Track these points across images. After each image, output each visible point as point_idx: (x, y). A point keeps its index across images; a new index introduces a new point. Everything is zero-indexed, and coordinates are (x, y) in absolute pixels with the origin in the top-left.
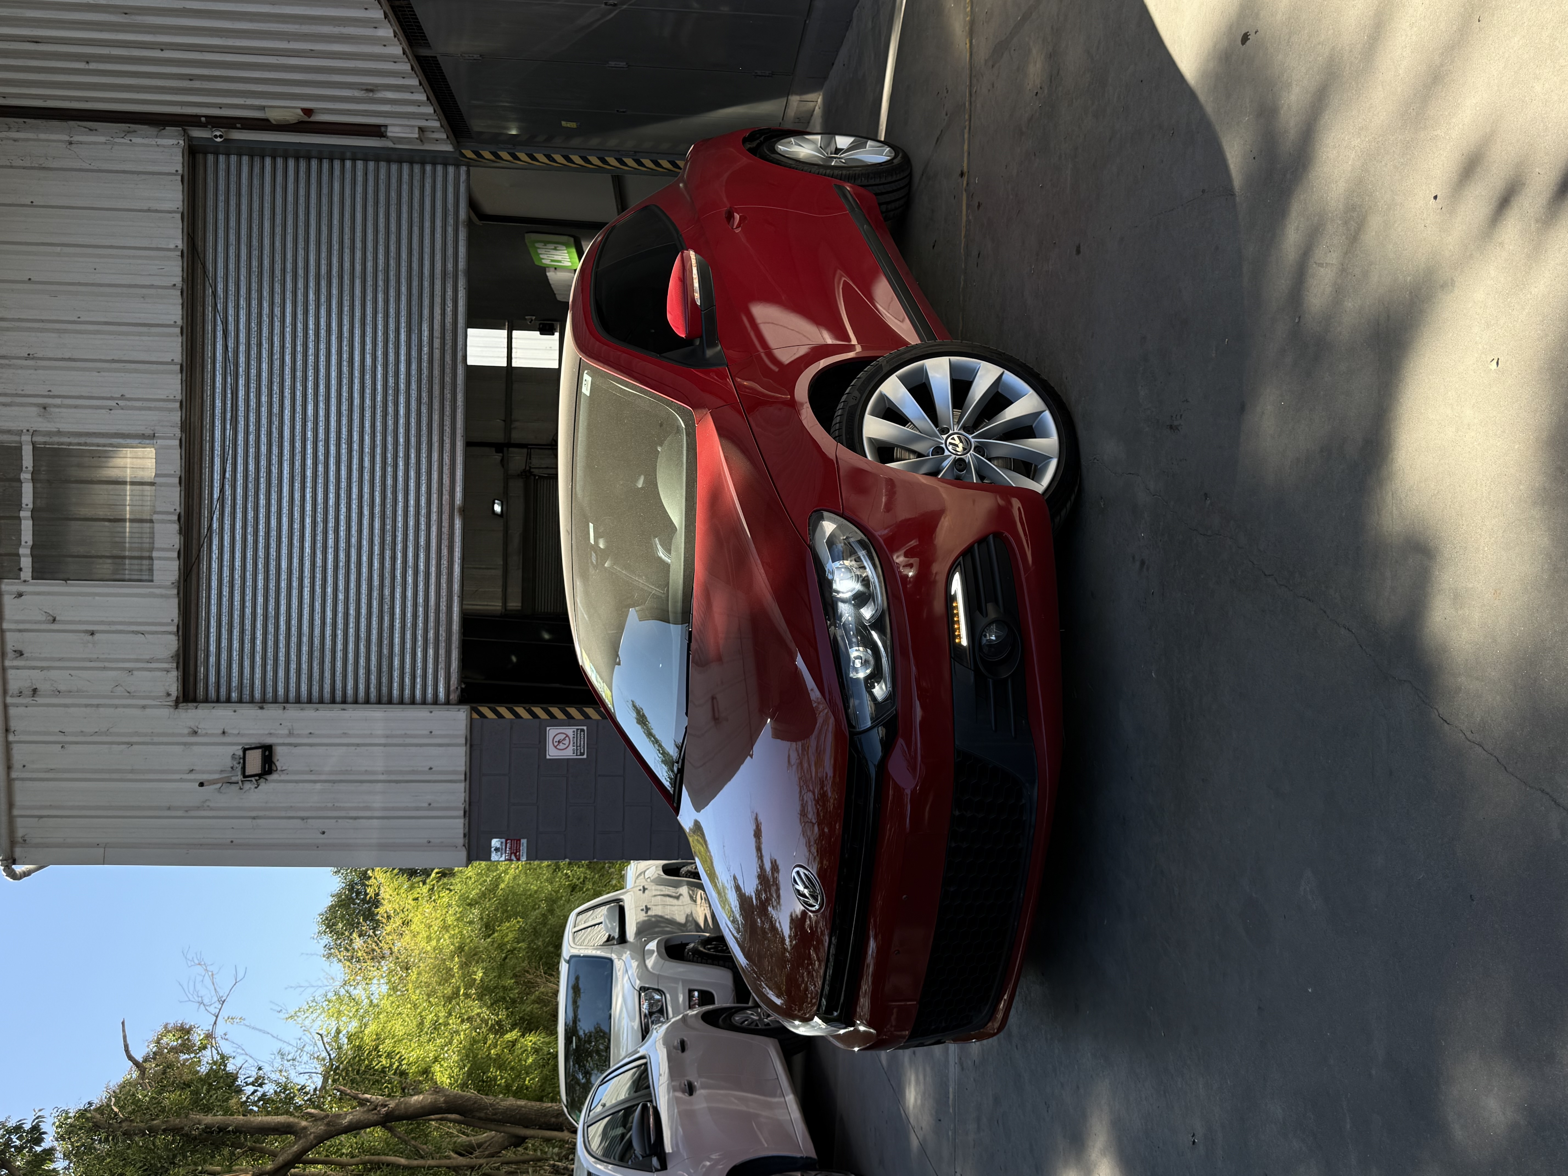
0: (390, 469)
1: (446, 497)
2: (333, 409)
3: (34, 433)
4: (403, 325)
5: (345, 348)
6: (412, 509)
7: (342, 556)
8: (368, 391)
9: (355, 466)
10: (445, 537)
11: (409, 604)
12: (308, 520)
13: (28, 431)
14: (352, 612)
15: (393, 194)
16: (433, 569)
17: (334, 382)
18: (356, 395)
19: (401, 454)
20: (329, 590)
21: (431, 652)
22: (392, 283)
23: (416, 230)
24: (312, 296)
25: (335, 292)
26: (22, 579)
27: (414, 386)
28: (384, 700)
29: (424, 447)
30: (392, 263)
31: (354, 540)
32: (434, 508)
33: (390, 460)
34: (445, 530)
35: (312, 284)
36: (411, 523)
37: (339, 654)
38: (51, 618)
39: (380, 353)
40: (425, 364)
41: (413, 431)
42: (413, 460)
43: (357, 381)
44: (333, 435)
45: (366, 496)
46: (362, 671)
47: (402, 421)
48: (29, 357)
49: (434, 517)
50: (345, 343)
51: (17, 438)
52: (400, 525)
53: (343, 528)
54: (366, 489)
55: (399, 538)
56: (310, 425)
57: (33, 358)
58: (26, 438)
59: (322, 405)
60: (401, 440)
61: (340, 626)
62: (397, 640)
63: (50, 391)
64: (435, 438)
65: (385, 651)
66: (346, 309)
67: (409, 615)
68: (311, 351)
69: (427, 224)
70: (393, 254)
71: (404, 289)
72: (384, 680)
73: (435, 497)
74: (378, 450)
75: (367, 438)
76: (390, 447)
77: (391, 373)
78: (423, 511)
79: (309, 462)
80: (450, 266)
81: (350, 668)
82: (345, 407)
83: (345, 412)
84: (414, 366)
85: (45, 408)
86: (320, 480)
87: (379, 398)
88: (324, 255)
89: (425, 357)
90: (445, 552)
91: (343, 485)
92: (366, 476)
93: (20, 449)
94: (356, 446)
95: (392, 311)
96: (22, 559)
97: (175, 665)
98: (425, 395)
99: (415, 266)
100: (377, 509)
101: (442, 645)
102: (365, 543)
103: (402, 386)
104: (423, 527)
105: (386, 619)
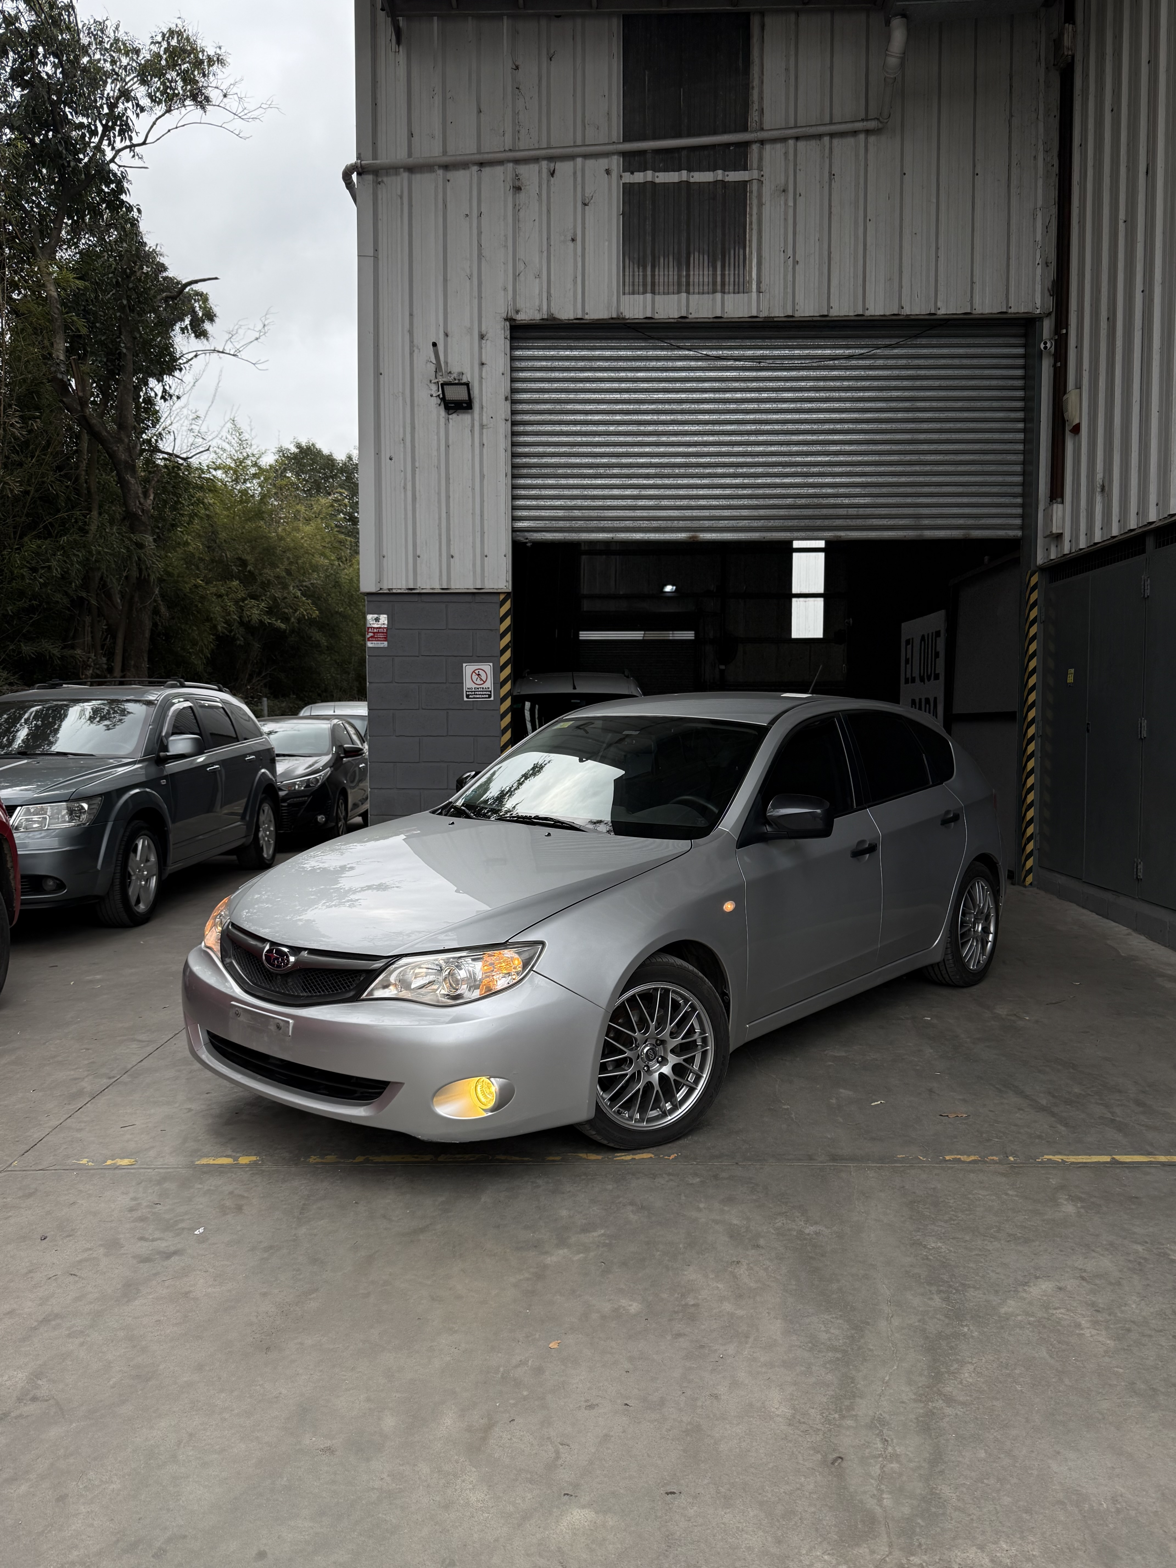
0: (732, 470)
1: (707, 524)
2: (789, 416)
3: (760, 182)
4: (870, 479)
5: (846, 426)
6: (695, 492)
7: (651, 428)
8: (805, 448)
9: (734, 438)
10: (669, 524)
11: (606, 492)
12: (683, 396)
13: (762, 176)
14: (597, 439)
16: (638, 513)
17: (814, 416)
18: (801, 438)
19: (746, 481)
20: (618, 417)
21: (560, 513)
23: (960, 489)
24: (895, 394)
25: (900, 415)
26: (623, 174)
27: (811, 491)
28: (515, 472)
29: (754, 502)
31: (664, 439)
32: (695, 513)
33: (740, 470)
34: (675, 524)
35: (907, 394)
36: (682, 492)
37: (557, 428)
38: (587, 201)
39: (842, 458)
40: (832, 501)
41: (768, 491)
42: (741, 492)
43: (814, 438)
44: (764, 417)
45: (706, 449)
46: (541, 449)
47: (778, 480)
48: (832, 175)
49: (688, 513)
50: (851, 426)
51: (755, 165)
52: (680, 481)
53: (676, 428)
54: (712, 449)
55: (667, 481)
56: (773, 395)
57: (830, 180)
58: (755, 174)
59: (792, 406)
60: (759, 481)
61: (584, 428)
62: (571, 481)
63: (800, 195)
64: (762, 512)
65: (560, 471)
66: (884, 426)
67: (595, 492)
68: (843, 394)
71: (903, 479)
72: (534, 471)
73: (706, 513)
74: (749, 460)
75: (760, 449)
76: (752, 470)
77: (822, 469)
78: (693, 503)
79: (739, 395)
80: (926, 522)
81: (543, 439)
82: (790, 427)
83: (785, 427)
84: (830, 491)
85: (784, 191)
86: (721, 406)
87: (799, 459)
88: (934, 404)
89: (839, 501)
90: (655, 524)
91: (717, 428)
92: (724, 449)
93: (745, 169)
94: (753, 438)
95: (882, 469)
96: (642, 174)
97: (545, 317)
98: (803, 501)
99: (926, 490)
100: (693, 460)
102: (662, 449)
103: (811, 480)
104: (679, 503)
105: (591, 471)
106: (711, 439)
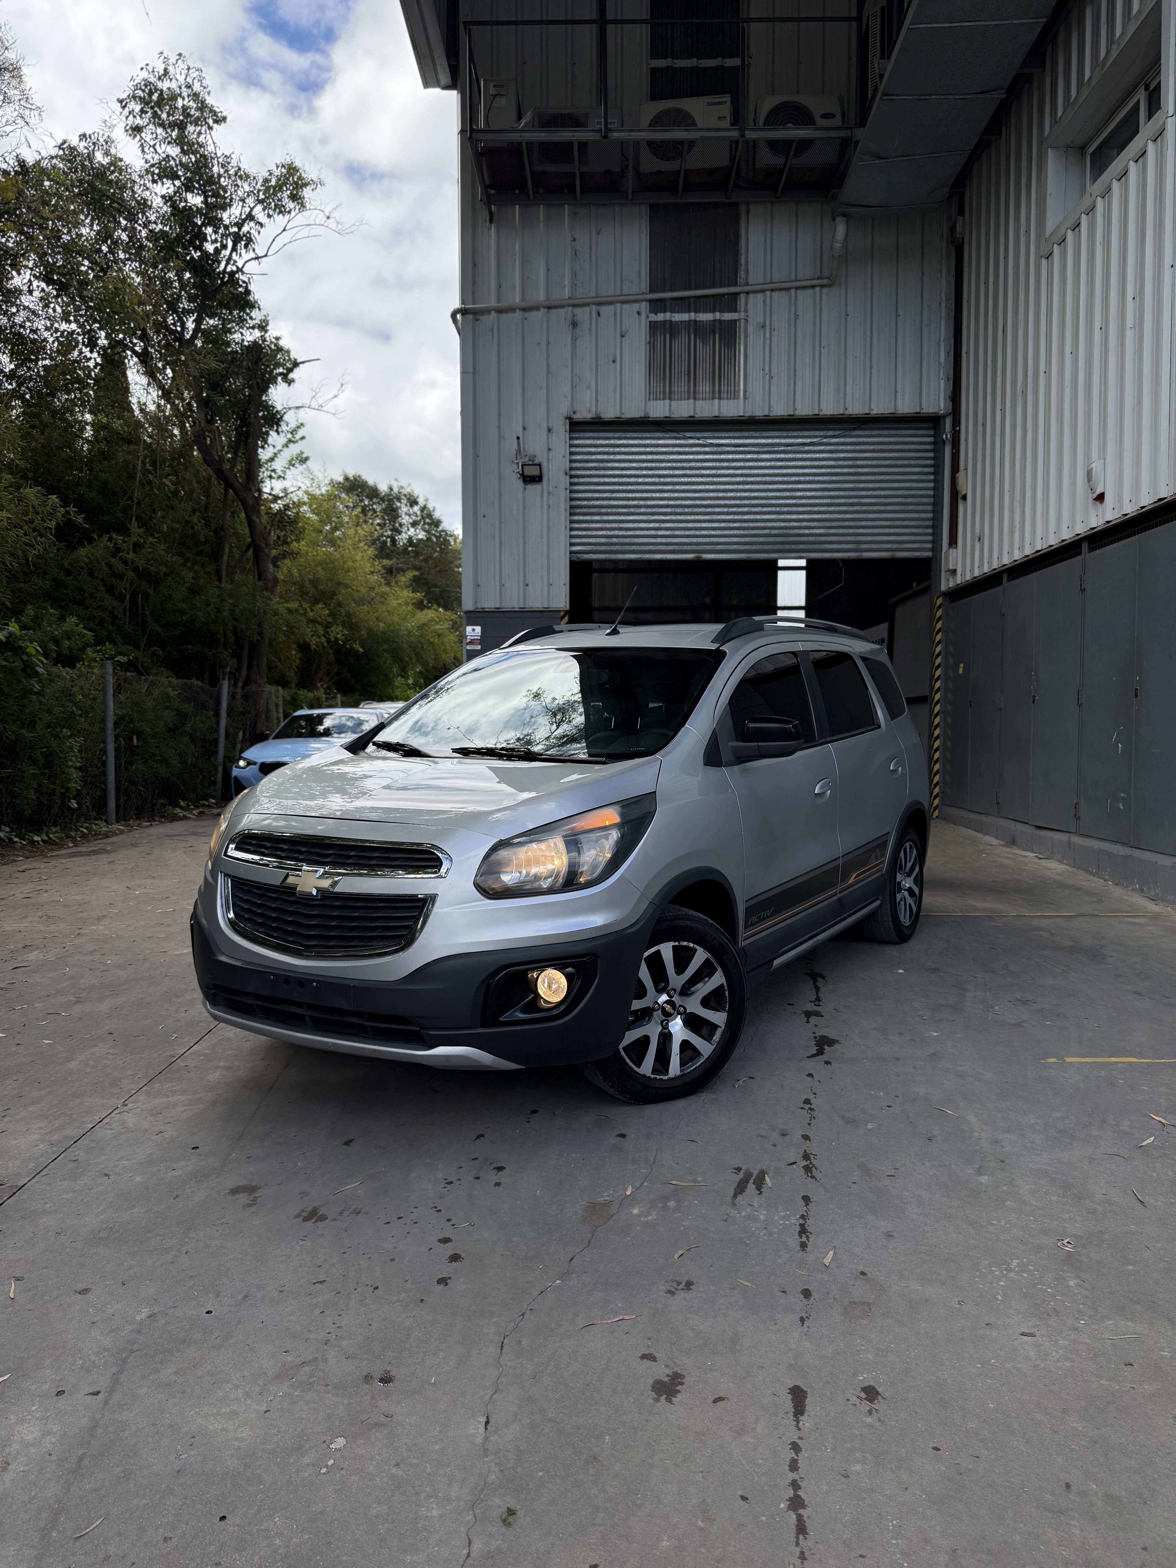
0: (725, 510)
2: (766, 471)
3: (746, 320)
4: (824, 516)
5: (807, 478)
6: (699, 525)
7: (668, 480)
8: (778, 494)
9: (727, 487)
10: (681, 548)
11: (636, 525)
12: (691, 457)
13: (748, 316)
14: (630, 488)
15: (911, 508)
16: (659, 540)
17: (785, 471)
18: (775, 486)
19: (736, 517)
20: (644, 472)
21: (603, 540)
22: (851, 508)
23: (888, 523)
25: (845, 470)
26: (650, 315)
27: (782, 524)
28: (571, 511)
29: (742, 532)
30: (865, 508)
31: (677, 487)
32: (700, 540)
33: (731, 510)
34: (685, 548)
35: (850, 455)
36: (690, 525)
37: (601, 480)
38: (624, 334)
39: (804, 501)
40: (797, 531)
41: (752, 525)
42: (732, 525)
43: (785, 486)
44: (749, 472)
45: (707, 495)
46: (589, 495)
47: (758, 517)
48: (797, 316)
49: (694, 540)
50: (811, 478)
51: (743, 309)
52: (689, 518)
54: (712, 495)
55: (679, 517)
57: (796, 319)
58: (742, 315)
59: (768, 464)
60: (745, 517)
61: (621, 480)
62: (611, 518)
63: (774, 330)
64: (746, 540)
65: (603, 510)
66: (834, 478)
67: (628, 525)
69: (892, 531)
70: (871, 508)
71: (848, 516)
72: (584, 510)
73: (707, 540)
74: (738, 502)
75: (746, 494)
76: (740, 510)
77: (790, 509)
78: (697, 533)
79: (730, 457)
80: (864, 546)
81: (592, 487)
82: (768, 479)
83: (764, 479)
84: (796, 524)
85: (763, 327)
86: (718, 464)
87: (773, 502)
88: (870, 462)
89: (801, 531)
90: (671, 548)
91: (715, 480)
92: (721, 495)
93: (736, 311)
94: (741, 487)
95: (832, 509)
96: (662, 315)
97: (594, 416)
99: (864, 523)
100: (698, 502)
101: (608, 548)
102: (676, 495)
103: (782, 517)
104: (687, 533)
105: (625, 510)
106: (711, 487)
